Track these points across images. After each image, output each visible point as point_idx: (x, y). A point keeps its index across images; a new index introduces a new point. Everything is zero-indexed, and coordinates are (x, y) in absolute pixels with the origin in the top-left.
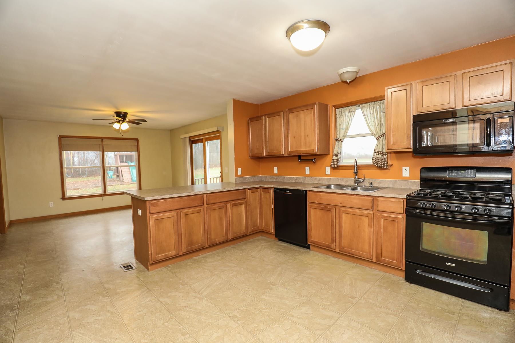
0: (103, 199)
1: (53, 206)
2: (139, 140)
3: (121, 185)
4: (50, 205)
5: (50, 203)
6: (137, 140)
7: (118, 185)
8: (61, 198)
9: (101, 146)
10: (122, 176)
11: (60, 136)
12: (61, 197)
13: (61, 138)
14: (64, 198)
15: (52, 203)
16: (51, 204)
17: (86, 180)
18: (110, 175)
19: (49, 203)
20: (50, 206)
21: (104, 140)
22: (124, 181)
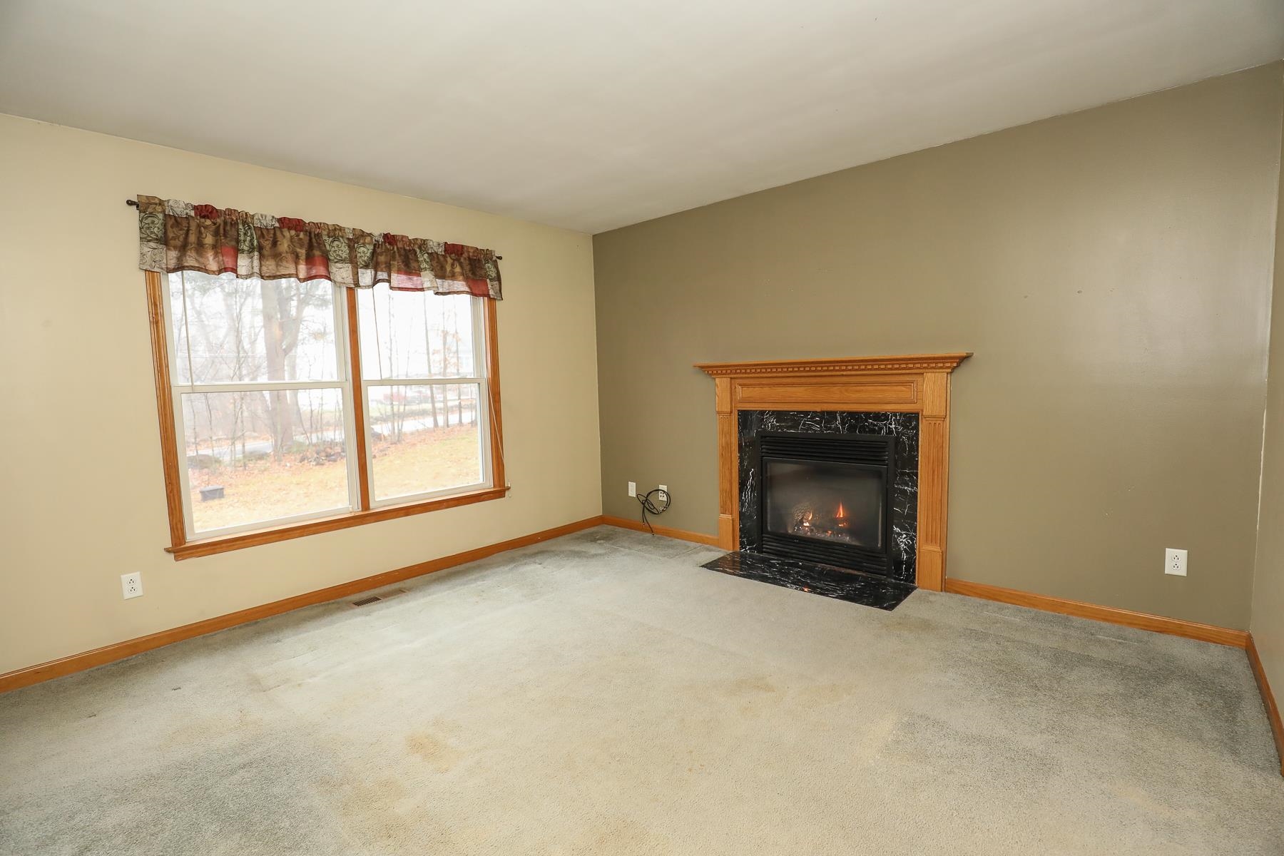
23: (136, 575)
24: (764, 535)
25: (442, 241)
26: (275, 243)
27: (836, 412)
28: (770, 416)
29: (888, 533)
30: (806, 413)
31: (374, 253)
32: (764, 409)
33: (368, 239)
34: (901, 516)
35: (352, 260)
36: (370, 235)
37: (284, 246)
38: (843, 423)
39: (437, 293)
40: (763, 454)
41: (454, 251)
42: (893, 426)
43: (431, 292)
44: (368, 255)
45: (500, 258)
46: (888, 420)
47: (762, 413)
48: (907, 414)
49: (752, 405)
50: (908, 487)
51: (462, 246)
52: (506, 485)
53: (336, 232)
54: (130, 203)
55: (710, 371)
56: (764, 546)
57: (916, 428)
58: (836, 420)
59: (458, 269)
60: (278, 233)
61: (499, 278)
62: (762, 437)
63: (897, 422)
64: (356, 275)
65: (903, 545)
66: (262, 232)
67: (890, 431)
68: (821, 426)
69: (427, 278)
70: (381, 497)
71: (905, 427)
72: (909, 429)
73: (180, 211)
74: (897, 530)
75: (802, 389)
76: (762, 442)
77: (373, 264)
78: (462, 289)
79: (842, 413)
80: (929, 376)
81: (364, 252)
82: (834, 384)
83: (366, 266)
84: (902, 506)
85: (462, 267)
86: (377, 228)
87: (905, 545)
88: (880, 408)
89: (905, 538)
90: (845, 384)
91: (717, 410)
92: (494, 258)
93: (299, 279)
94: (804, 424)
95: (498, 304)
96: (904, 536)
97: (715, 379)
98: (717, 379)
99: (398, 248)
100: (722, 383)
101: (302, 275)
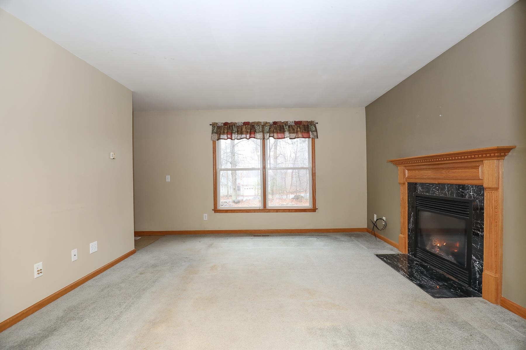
23: (206, 215)
24: (417, 248)
25: (293, 121)
26: (242, 129)
27: (445, 184)
28: (419, 186)
29: (469, 259)
30: (433, 184)
31: (270, 128)
32: (417, 182)
33: (268, 124)
34: (476, 249)
35: (263, 132)
36: (269, 123)
37: (244, 129)
38: (448, 191)
39: (290, 139)
40: (417, 206)
41: (298, 123)
42: (472, 193)
43: (288, 138)
44: (268, 129)
45: (317, 123)
46: (469, 190)
47: (416, 184)
48: (479, 186)
49: (412, 180)
50: (480, 232)
51: (301, 121)
52: (316, 208)
53: (258, 123)
54: (210, 125)
55: (397, 163)
56: (417, 254)
57: (483, 195)
58: (445, 189)
59: (299, 129)
60: (243, 127)
61: (316, 131)
62: (417, 197)
63: (474, 190)
64: (264, 136)
65: (477, 268)
66: (238, 127)
67: (470, 197)
68: (439, 192)
69: (287, 134)
70: (271, 205)
71: (478, 194)
72: (480, 196)
73: (220, 125)
74: (474, 258)
75: (429, 172)
76: (416, 199)
77: (269, 132)
78: (301, 136)
79: (448, 184)
80: (486, 162)
81: (267, 128)
82: (443, 168)
83: (268, 133)
84: (477, 244)
85: (300, 129)
86: (271, 121)
87: (478, 268)
88: (464, 182)
89: (478, 264)
90: (448, 168)
91: (399, 182)
92: (315, 124)
93: (247, 139)
94: (432, 190)
95: (316, 140)
96: (478, 262)
97: (398, 167)
98: (399, 167)
99: (277, 126)
100: (400, 168)
101: (248, 137)
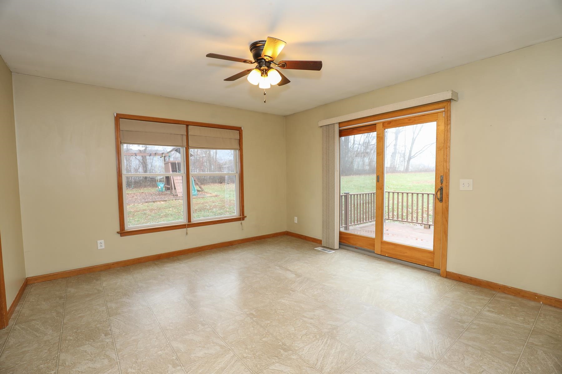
0: (187, 233)
1: (103, 247)
2: (242, 130)
3: (176, 200)
4: (99, 245)
5: (99, 242)
6: (239, 129)
7: (173, 200)
8: (118, 233)
9: (185, 137)
10: (175, 189)
11: (117, 114)
12: (119, 230)
13: (119, 118)
14: (123, 232)
15: (102, 241)
16: (101, 244)
17: (131, 193)
18: (160, 187)
19: (97, 242)
20: (99, 248)
21: (190, 127)
22: (177, 195)
